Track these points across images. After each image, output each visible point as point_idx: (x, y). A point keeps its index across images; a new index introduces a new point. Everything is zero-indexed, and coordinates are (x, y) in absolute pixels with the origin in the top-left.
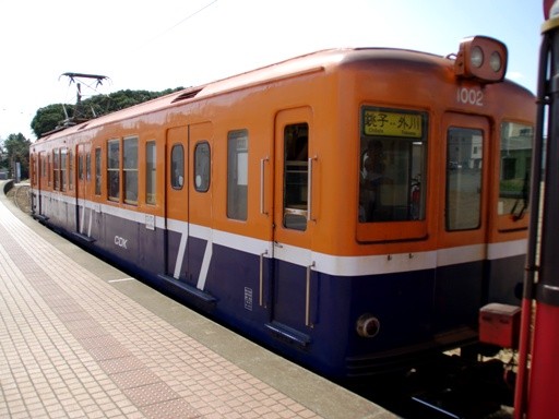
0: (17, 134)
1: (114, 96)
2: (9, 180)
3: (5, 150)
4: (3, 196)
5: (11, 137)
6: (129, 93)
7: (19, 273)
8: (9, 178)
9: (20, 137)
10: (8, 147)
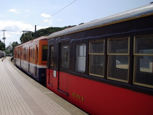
0: (15, 42)
1: (47, 29)
2: (13, 57)
3: (12, 47)
4: (11, 62)
5: (14, 43)
6: (52, 28)
7: (15, 88)
8: (13, 56)
9: (17, 43)
10: (12, 46)
